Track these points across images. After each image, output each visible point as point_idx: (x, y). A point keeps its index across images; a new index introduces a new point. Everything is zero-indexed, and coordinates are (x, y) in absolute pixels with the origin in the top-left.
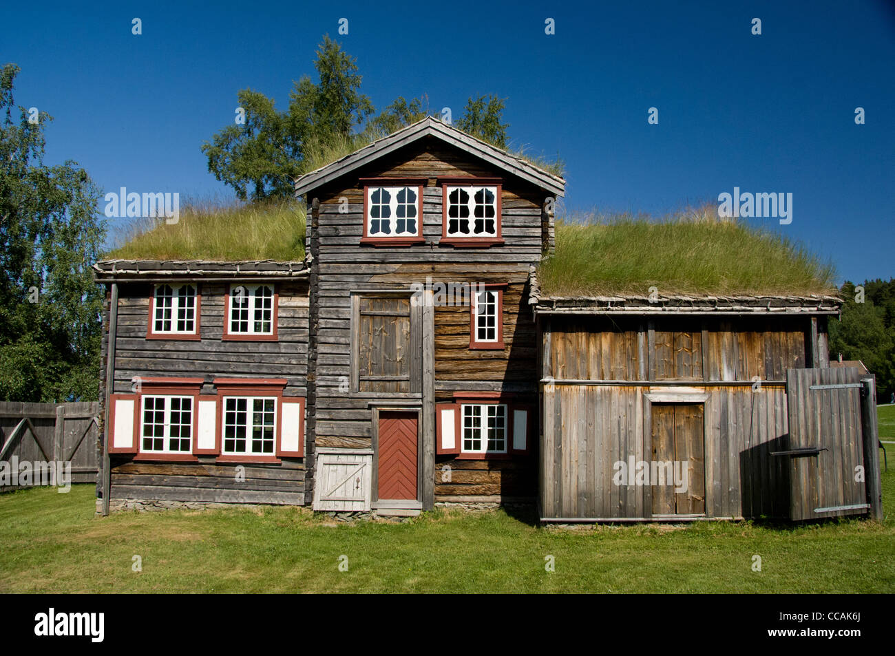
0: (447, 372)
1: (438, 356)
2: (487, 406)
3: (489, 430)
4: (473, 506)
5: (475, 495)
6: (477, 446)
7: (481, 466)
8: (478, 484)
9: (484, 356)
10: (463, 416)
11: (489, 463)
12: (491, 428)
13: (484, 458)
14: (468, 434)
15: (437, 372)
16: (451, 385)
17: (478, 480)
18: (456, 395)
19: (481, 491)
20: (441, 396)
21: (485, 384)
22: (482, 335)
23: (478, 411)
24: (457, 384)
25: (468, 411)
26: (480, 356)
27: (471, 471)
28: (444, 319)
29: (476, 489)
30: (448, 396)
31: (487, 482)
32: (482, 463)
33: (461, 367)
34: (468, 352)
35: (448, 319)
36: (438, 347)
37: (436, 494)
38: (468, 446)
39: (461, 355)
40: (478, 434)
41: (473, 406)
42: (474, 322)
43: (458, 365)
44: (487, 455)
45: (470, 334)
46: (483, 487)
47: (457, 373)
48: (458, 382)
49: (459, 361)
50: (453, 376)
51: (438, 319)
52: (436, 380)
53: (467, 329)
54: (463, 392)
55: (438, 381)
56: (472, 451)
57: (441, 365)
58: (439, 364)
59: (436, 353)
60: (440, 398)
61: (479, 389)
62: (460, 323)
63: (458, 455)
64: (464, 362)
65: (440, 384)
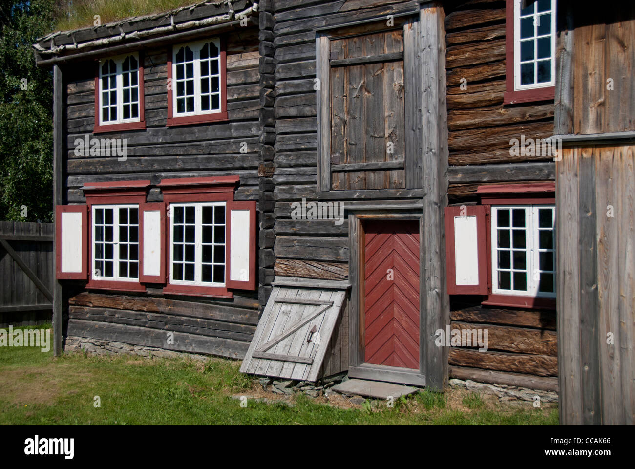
0: (468, 150)
1: (453, 123)
2: (536, 210)
3: (541, 254)
4: (512, 393)
5: (518, 372)
6: (521, 282)
7: (527, 320)
8: (522, 352)
9: (531, 116)
10: (495, 228)
11: (541, 315)
12: (544, 250)
13: (531, 306)
14: (504, 260)
15: (453, 151)
16: (474, 172)
17: (522, 346)
18: (481, 190)
19: (529, 366)
20: (458, 193)
21: (533, 167)
22: (527, 77)
23: (520, 219)
24: (484, 170)
25: (503, 218)
26: (524, 115)
27: (510, 329)
28: (462, 57)
29: (520, 362)
30: (467, 192)
31: (540, 352)
32: (529, 315)
33: (491, 140)
34: (502, 111)
35: (467, 55)
36: (454, 108)
37: (451, 364)
38: (504, 283)
39: (492, 117)
40: (521, 260)
41: (511, 209)
42: (513, 53)
43: (487, 136)
44: (537, 300)
45: (505, 78)
46: (531, 359)
47: (485, 151)
48: (487, 166)
49: (489, 130)
50: (477, 157)
51: (453, 57)
52: (450, 165)
53: (501, 70)
54: (495, 185)
55: (453, 167)
56: (512, 292)
57: (458, 139)
58: (456, 137)
59: (450, 119)
60: (456, 196)
61: (522, 178)
62: (487, 60)
63: (486, 298)
64: (497, 129)
65: (455, 172)
